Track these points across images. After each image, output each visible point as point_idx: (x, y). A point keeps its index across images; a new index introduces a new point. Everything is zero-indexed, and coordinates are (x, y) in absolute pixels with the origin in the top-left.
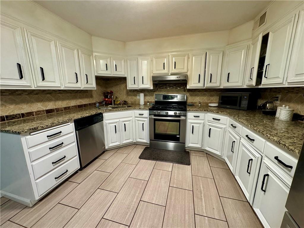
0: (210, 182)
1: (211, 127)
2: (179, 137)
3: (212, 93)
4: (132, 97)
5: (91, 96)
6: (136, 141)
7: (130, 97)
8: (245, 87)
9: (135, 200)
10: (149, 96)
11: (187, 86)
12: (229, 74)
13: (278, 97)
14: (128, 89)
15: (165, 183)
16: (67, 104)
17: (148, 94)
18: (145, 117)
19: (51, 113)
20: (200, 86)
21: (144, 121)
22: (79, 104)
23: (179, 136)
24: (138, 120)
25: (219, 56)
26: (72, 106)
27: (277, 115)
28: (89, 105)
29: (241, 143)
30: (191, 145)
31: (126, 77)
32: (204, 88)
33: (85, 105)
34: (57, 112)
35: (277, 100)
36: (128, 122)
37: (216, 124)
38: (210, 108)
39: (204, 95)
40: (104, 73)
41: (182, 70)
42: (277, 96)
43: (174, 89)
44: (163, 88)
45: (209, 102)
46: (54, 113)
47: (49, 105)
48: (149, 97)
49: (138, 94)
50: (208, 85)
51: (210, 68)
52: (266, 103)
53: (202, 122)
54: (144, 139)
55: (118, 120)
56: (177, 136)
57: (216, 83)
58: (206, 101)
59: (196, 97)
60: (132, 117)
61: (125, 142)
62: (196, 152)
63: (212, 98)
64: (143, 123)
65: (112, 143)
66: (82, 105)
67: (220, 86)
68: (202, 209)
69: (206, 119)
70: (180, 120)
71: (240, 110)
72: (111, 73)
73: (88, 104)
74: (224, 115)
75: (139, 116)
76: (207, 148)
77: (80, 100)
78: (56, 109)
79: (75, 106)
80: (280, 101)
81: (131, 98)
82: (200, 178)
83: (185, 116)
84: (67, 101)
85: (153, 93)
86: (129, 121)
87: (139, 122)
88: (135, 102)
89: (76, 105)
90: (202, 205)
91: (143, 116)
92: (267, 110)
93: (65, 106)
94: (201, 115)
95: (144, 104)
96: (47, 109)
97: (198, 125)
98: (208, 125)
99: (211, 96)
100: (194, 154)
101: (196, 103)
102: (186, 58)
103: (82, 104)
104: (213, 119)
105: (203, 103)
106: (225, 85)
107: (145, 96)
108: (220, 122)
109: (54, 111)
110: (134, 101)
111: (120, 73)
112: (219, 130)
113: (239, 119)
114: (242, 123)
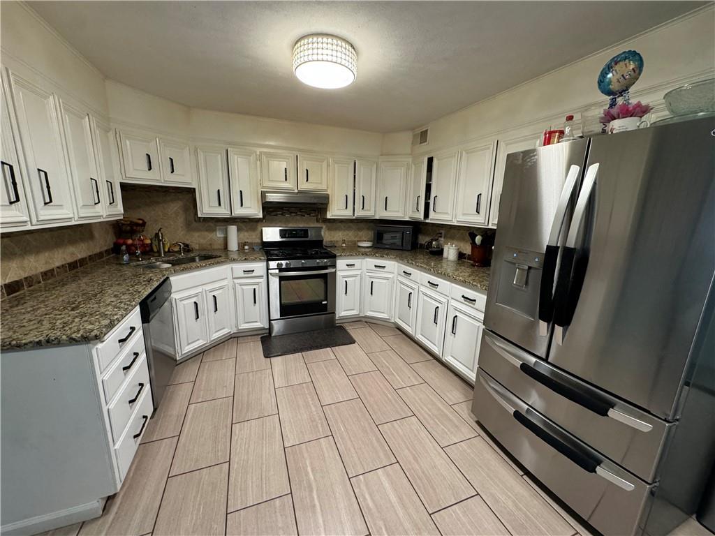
0: (390, 353)
1: (372, 280)
2: (326, 304)
3: (362, 225)
4: (203, 233)
5: (92, 237)
6: (239, 329)
7: (196, 234)
8: (407, 219)
9: (313, 409)
10: (247, 231)
11: (328, 213)
12: (386, 198)
13: (441, 234)
14: (199, 216)
15: (339, 374)
16: (46, 263)
17: (244, 227)
18: (257, 275)
19: (18, 293)
20: (347, 214)
21: (257, 284)
22: (70, 260)
23: (325, 302)
24: (241, 285)
25: (371, 170)
26: (58, 267)
27: (445, 255)
28: (90, 259)
29: (420, 292)
30: (343, 314)
31: (194, 189)
32: (354, 218)
33: (82, 262)
34: (30, 286)
35: (441, 237)
36: (221, 291)
37: (380, 273)
38: (359, 249)
39: (349, 229)
40: (141, 176)
41: (320, 185)
42: (441, 231)
43: (298, 217)
44: (276, 215)
45: (356, 239)
46: (22, 292)
47: (10, 269)
48: (246, 234)
49: (218, 228)
50: (360, 213)
51: (361, 186)
52: (432, 240)
53: (359, 272)
54: (256, 322)
55: (199, 290)
56: (323, 303)
57: (370, 210)
58: (353, 238)
59: (338, 231)
60: (226, 278)
61: (215, 336)
62: (351, 324)
63: (361, 233)
64: (255, 289)
65: (189, 344)
66: (76, 261)
67: (374, 216)
68: (399, 382)
69: (364, 269)
70: (327, 274)
71: (403, 250)
72: (159, 177)
73: (86, 258)
74: (391, 259)
75: (242, 275)
76: (369, 312)
77: (71, 249)
78: (26, 278)
79: (63, 266)
80: (444, 238)
81: (199, 236)
82: (378, 354)
83: (334, 266)
84: (47, 254)
85: (255, 224)
86: (222, 288)
87: (244, 287)
88: (211, 244)
89: (64, 263)
90: (397, 379)
91: (254, 274)
92: (434, 249)
93: (43, 270)
94: (356, 261)
95: (237, 249)
96: (7, 282)
97: (354, 278)
98: (368, 278)
99: (360, 229)
100: (350, 328)
101: (337, 241)
102: (325, 164)
103: (75, 259)
104: (375, 266)
105: (348, 242)
106: (382, 214)
107: (239, 230)
108: (385, 270)
109: (23, 286)
110: (209, 243)
111: (181, 179)
112: (385, 281)
113: (416, 263)
114: (417, 267)
